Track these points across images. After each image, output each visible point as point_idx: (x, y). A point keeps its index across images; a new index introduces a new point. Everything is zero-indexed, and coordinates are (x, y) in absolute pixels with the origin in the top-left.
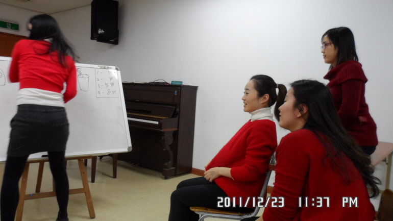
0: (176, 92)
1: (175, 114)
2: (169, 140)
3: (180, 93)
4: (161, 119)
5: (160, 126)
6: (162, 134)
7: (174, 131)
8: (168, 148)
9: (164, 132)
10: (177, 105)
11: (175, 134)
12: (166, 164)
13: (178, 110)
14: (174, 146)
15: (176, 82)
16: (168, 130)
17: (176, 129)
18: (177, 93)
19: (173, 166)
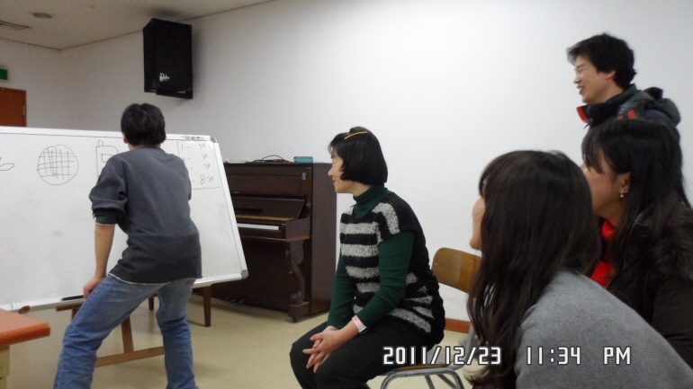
0: (304, 175)
1: (305, 212)
2: (297, 255)
3: (311, 177)
4: (282, 222)
5: (282, 233)
6: (285, 246)
7: (306, 241)
8: (296, 270)
9: (289, 243)
10: (307, 197)
11: (307, 245)
12: (294, 297)
13: (308, 204)
14: (306, 267)
15: (301, 158)
16: (295, 238)
17: (307, 237)
18: (307, 177)
19: (305, 300)
